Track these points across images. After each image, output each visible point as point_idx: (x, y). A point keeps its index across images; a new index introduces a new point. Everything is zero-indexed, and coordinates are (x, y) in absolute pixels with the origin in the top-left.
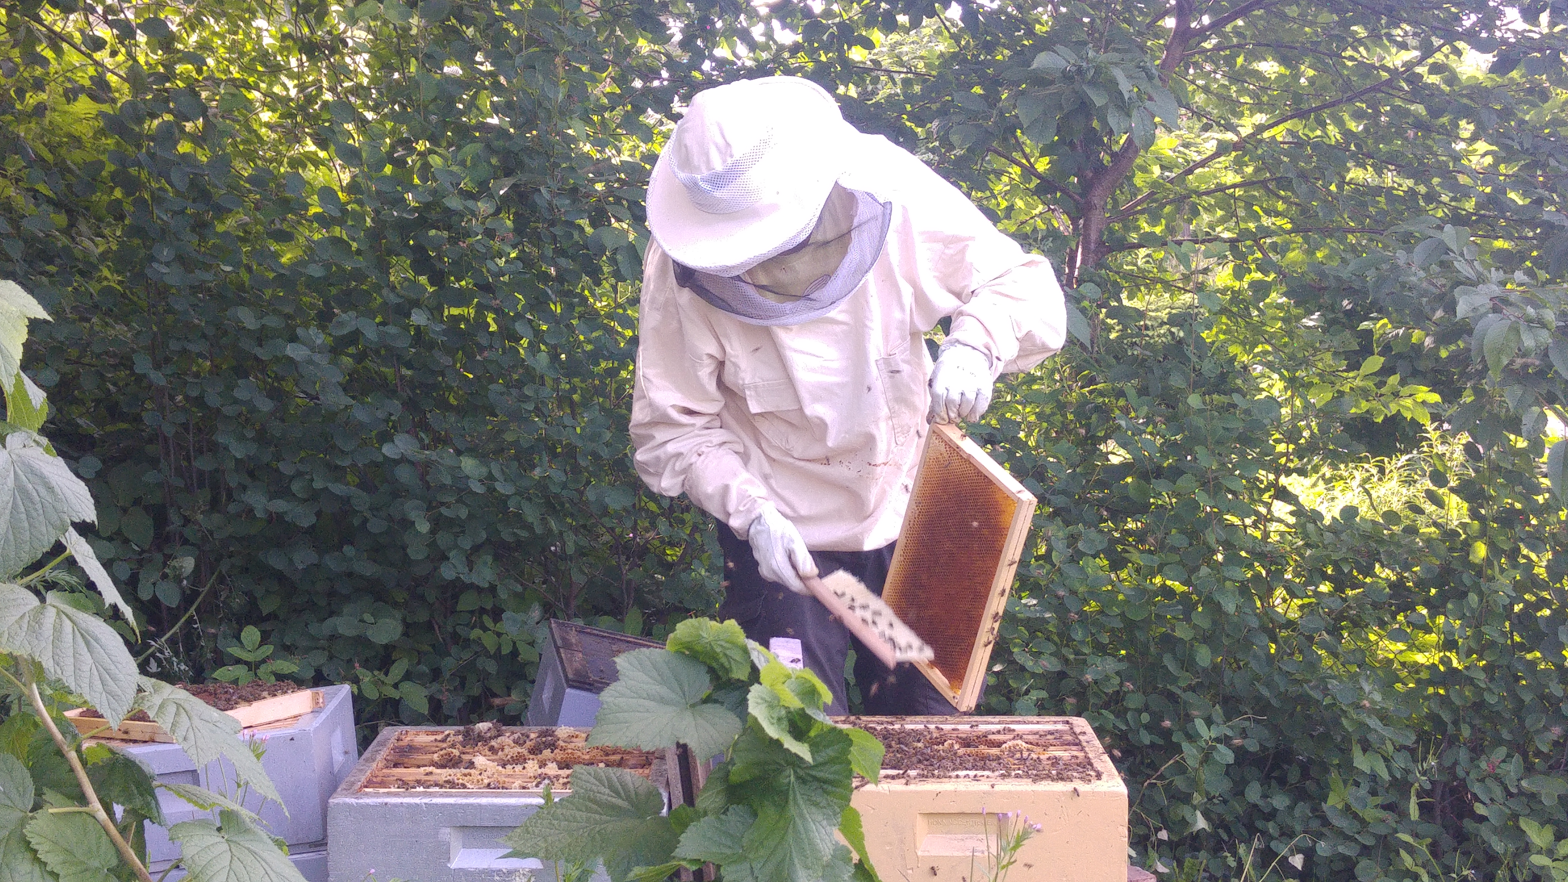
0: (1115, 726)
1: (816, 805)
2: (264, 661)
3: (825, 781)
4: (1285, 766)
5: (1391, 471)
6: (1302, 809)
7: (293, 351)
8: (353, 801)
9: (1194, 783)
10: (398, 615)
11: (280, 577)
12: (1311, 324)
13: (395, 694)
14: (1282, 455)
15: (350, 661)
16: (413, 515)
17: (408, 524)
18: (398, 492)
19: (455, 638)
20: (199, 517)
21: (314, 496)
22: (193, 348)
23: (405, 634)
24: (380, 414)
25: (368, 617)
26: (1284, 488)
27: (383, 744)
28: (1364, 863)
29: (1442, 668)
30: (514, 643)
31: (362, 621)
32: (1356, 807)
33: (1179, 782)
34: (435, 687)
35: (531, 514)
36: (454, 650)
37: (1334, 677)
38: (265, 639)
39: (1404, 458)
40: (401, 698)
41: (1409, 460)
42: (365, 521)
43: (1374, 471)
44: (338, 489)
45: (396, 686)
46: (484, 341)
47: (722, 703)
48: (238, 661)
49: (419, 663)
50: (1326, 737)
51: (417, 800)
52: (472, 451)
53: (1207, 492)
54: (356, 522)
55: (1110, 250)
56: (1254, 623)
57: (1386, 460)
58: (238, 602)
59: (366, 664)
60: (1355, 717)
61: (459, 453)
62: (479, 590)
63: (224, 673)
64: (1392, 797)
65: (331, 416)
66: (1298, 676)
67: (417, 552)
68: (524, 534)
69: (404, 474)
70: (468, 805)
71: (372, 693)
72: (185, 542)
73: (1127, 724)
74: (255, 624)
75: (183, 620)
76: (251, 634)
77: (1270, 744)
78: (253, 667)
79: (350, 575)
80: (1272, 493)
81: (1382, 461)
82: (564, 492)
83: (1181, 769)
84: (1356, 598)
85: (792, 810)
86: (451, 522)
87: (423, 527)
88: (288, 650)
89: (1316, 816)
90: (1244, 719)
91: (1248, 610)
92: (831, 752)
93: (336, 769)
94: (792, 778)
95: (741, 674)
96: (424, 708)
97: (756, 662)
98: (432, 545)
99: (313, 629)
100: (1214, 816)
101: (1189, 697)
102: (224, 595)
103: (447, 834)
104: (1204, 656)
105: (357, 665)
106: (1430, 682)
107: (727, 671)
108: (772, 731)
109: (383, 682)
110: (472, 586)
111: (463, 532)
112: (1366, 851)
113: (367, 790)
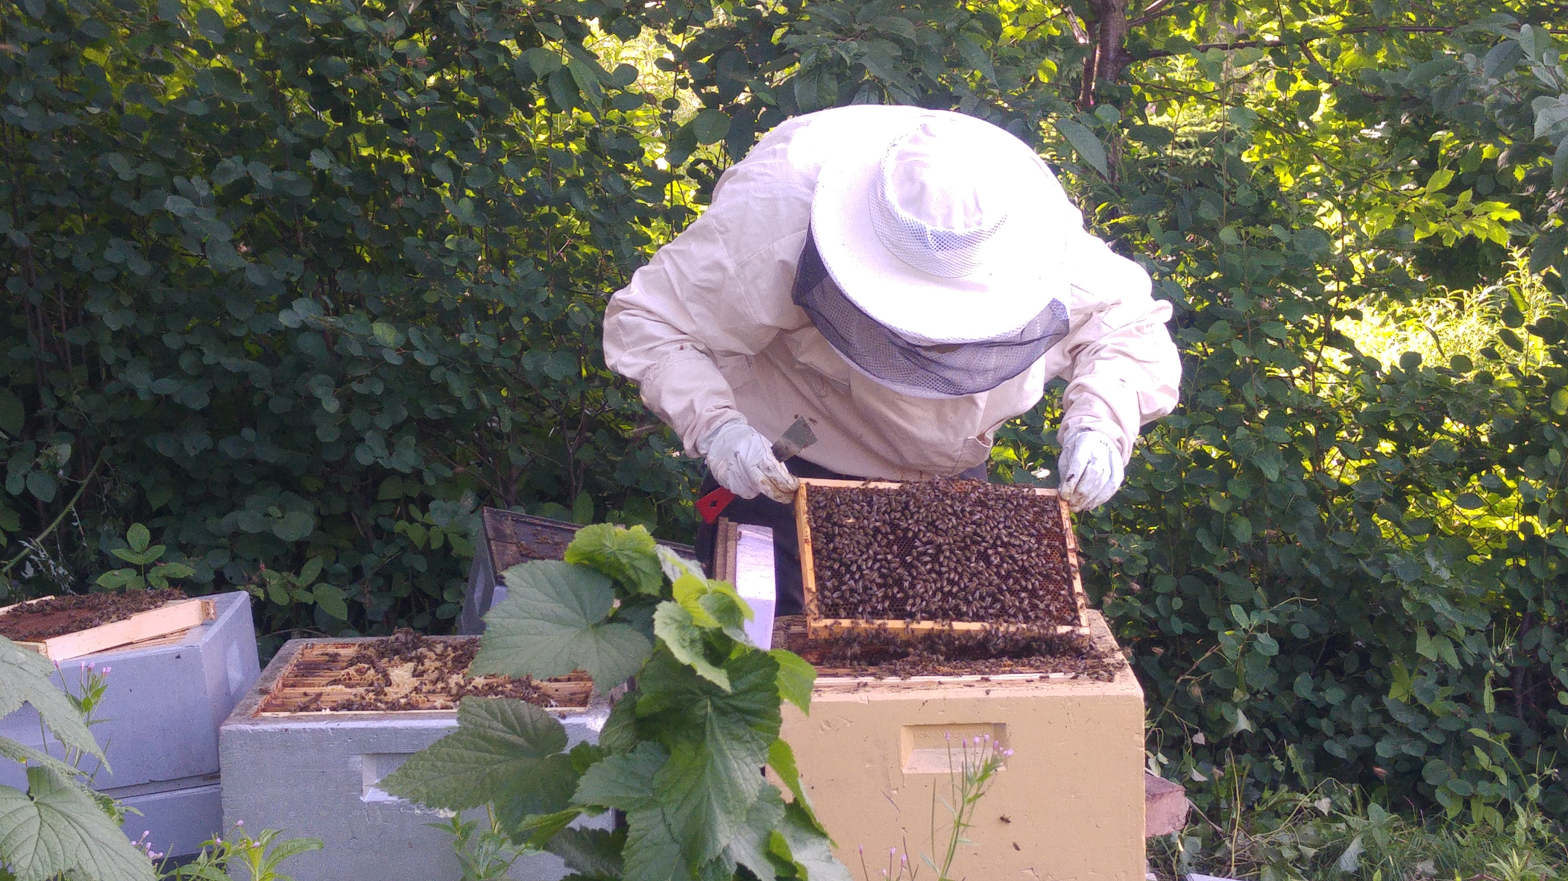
0: (1143, 615)
1: (739, 739)
2: (154, 564)
3: (748, 712)
4: (1342, 654)
5: (1472, 306)
6: (1362, 702)
7: (174, 205)
8: (248, 727)
9: (1233, 678)
10: (310, 507)
11: (171, 465)
12: (1376, 135)
13: (309, 599)
14: (1332, 294)
15: (256, 561)
16: (319, 392)
17: (314, 402)
18: (304, 366)
19: (379, 532)
20: (76, 399)
21: (205, 373)
22: (59, 202)
23: (320, 528)
24: (278, 275)
25: (274, 511)
26: (1338, 332)
27: (285, 660)
28: (1433, 763)
29: (1522, 537)
30: (446, 536)
31: (267, 515)
32: (1422, 700)
33: (1216, 677)
34: (355, 589)
35: (459, 388)
36: (376, 544)
37: (1396, 551)
38: (156, 538)
39: (1486, 291)
40: (315, 603)
41: (1492, 292)
42: (267, 398)
43: (1452, 306)
44: (232, 364)
45: (309, 589)
46: (398, 187)
47: (630, 622)
48: (127, 565)
49: (337, 561)
50: (1388, 619)
51: (322, 725)
52: (389, 315)
53: (1245, 340)
54: (257, 400)
55: (1133, 59)
56: (1301, 491)
57: (1465, 292)
58: (123, 496)
59: (275, 565)
60: (1417, 598)
61: (374, 318)
62: (404, 476)
63: (108, 579)
64: (1465, 688)
65: (223, 279)
66: (1354, 551)
67: (327, 434)
68: (451, 410)
69: (308, 344)
70: (381, 729)
71: (280, 598)
72: (61, 428)
73: (1157, 611)
74: (144, 521)
75: (60, 517)
76: (139, 533)
77: (1323, 631)
78: (142, 570)
79: (254, 461)
80: (1322, 339)
81: (1461, 295)
82: (498, 362)
83: (1219, 661)
84: (1421, 459)
85: (710, 746)
86: (367, 399)
87: (331, 405)
88: (185, 550)
89: (1378, 712)
90: (1292, 603)
91: (1295, 477)
92: (753, 678)
93: (233, 690)
94: (709, 709)
95: (650, 588)
96: (342, 613)
97: (669, 573)
98: (345, 426)
99: (213, 524)
100: (1259, 715)
101: (1227, 578)
102: (107, 487)
103: (358, 762)
104: (1243, 530)
105: (262, 565)
106: (1508, 554)
107: (635, 584)
108: (683, 656)
109: (294, 586)
110: (393, 472)
111: (380, 410)
112: (1434, 750)
113: (264, 714)
